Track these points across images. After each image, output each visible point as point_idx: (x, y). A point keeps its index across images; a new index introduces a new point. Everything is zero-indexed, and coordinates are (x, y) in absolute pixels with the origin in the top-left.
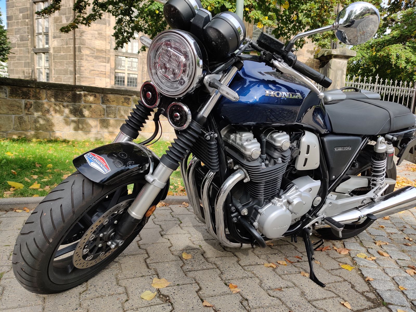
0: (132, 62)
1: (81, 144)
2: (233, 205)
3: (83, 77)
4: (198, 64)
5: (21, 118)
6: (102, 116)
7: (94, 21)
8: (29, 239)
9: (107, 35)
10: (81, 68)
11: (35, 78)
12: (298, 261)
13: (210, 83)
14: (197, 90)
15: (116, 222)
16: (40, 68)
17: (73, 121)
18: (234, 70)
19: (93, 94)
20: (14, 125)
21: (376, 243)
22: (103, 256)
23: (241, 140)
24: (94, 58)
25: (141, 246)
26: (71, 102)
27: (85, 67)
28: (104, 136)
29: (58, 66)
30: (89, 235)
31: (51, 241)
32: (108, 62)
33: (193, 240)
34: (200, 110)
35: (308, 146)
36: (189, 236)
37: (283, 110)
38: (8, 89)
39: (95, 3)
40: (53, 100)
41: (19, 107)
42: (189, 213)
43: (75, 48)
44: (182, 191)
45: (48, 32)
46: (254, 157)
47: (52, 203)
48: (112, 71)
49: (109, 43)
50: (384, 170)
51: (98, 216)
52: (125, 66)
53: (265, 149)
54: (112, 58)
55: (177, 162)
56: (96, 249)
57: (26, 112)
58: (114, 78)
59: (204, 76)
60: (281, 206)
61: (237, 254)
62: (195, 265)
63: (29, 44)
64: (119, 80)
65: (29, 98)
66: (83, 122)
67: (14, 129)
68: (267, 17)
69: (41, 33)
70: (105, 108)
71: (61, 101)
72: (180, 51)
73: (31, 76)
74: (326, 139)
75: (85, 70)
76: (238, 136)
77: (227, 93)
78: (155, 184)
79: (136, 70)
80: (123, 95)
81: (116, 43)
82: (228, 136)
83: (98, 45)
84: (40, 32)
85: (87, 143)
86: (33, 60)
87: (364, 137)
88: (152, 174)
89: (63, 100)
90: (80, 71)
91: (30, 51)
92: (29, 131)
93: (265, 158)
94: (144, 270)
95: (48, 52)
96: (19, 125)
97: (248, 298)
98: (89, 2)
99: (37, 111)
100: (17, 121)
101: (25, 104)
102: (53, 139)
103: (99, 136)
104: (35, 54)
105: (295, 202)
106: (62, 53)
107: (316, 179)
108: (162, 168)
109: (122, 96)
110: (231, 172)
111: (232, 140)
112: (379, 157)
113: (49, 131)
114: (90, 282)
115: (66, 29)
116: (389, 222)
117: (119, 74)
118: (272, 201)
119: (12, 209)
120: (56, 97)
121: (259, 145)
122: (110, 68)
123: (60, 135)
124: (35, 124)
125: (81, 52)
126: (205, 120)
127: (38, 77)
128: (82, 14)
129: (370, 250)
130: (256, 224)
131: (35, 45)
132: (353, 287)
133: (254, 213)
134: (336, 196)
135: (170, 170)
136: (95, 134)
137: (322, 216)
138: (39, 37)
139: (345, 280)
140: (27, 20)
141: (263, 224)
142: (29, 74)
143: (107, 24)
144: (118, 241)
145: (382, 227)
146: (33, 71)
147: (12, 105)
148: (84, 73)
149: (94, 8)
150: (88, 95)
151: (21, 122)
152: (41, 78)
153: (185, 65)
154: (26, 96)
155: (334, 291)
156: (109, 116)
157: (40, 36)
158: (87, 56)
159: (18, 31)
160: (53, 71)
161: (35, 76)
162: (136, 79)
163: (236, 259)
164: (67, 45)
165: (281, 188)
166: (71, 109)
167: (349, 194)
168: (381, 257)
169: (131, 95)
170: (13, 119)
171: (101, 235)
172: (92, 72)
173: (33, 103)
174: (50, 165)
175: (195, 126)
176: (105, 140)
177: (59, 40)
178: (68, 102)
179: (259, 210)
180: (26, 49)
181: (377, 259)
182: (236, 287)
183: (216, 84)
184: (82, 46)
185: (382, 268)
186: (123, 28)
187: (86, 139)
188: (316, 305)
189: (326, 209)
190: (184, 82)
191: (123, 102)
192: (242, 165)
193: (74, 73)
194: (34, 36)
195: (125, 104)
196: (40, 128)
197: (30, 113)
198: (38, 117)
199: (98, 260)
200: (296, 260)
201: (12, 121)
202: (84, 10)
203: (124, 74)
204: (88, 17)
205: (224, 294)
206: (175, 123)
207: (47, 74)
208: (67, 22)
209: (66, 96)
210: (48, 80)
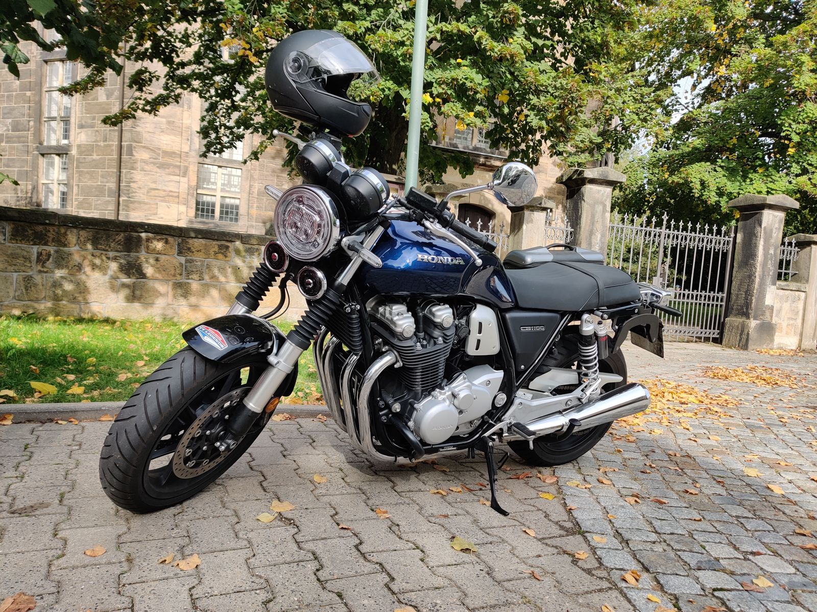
0: (230, 175)
1: (137, 325)
2: (382, 399)
3: (135, 201)
4: (335, 224)
5: (28, 279)
6: (178, 276)
7: (165, 106)
8: (130, 425)
9: (184, 126)
10: (132, 184)
11: (38, 201)
12: (481, 489)
13: (349, 245)
14: (333, 253)
15: (227, 417)
16: (50, 182)
17: (124, 285)
18: (380, 230)
19: (164, 237)
20: (15, 291)
21: (599, 470)
22: (207, 466)
23: (391, 313)
24: (158, 167)
25: (254, 468)
26: (121, 252)
27: (140, 183)
28: (180, 312)
29: (86, 180)
30: (195, 430)
31: (155, 428)
32: (185, 174)
33: (330, 462)
34: (339, 276)
35: (480, 324)
36: (325, 457)
37: (448, 277)
38: (8, 228)
39: (169, 75)
40: (89, 246)
41: (27, 259)
42: (327, 429)
43: (121, 147)
44: (317, 399)
45: (69, 117)
46: (406, 335)
47: (158, 383)
48: (191, 191)
49: (188, 140)
50: (595, 358)
51: (203, 409)
52: (216, 183)
53: (421, 326)
54: (193, 169)
55: (308, 340)
56: (200, 452)
57: (39, 268)
58: (195, 205)
59: (342, 238)
60: (444, 400)
61: (393, 479)
62: (331, 490)
63: (30, 138)
64: (204, 209)
65: (46, 244)
66: (143, 287)
67: (14, 298)
68: (472, 114)
69: (56, 118)
70: (183, 262)
71: (104, 250)
72: (314, 209)
73: (31, 198)
74: (508, 315)
75: (140, 188)
76: (388, 308)
77: (368, 258)
78: (280, 366)
79: (237, 190)
80: (217, 240)
81: (205, 145)
82: (375, 309)
83: (165, 142)
84: (52, 116)
85: (149, 325)
86: (35, 167)
87: (563, 314)
88: (276, 354)
89: (107, 248)
90: (128, 190)
91: (31, 149)
92: (43, 301)
93: (422, 337)
94: (260, 493)
95: (67, 154)
96: (24, 290)
97: (400, 523)
98: (157, 74)
99: (59, 266)
100: (22, 283)
101: (38, 253)
102: (86, 316)
103: (170, 313)
104: (40, 156)
105: (462, 395)
106: (95, 157)
107: (497, 369)
108: (289, 347)
109: (215, 243)
110: (379, 354)
111: (381, 314)
112: (586, 341)
113: (79, 303)
114: (186, 504)
115: (113, 120)
116: (634, 445)
117: (205, 197)
118: (433, 393)
119: (51, 420)
120: (95, 242)
121: (412, 320)
122: (186, 186)
123: (98, 310)
124: (53, 289)
125: (132, 155)
126: (345, 288)
127: (43, 199)
128: (143, 94)
129: (588, 478)
130: (411, 424)
131: (42, 139)
132: (547, 516)
133: (408, 410)
134: (531, 395)
135: (299, 350)
136: (164, 308)
137: (508, 421)
138: (50, 125)
139: (539, 510)
140: (28, 93)
141: (420, 424)
142: (27, 193)
143: (186, 107)
144: (229, 441)
145: (619, 451)
146: (35, 188)
147: (14, 256)
148: (137, 194)
149: (167, 84)
150: (154, 239)
151: (29, 285)
152: (49, 200)
153: (319, 226)
154: (40, 239)
155: (520, 519)
156: (190, 277)
157: (53, 124)
158: (145, 162)
159: (8, 113)
160: (75, 189)
161: (38, 198)
162: (237, 207)
163: (391, 484)
164: (105, 140)
165: (444, 377)
166: (121, 263)
167: (551, 393)
168: (601, 485)
169: (231, 241)
170: (15, 280)
171: (208, 432)
172: (153, 193)
173: (52, 252)
174: (93, 360)
175: (331, 295)
176: (181, 320)
177: (90, 132)
178: (117, 251)
179: (416, 406)
180: (23, 146)
181: (594, 487)
182: (385, 513)
183: (356, 246)
184: (134, 144)
185: (595, 497)
186: (218, 120)
187: (146, 318)
188: (490, 532)
189: (514, 411)
190: (319, 245)
191: (216, 253)
192: (393, 347)
193: (117, 194)
194: (40, 122)
195: (220, 256)
196: (62, 296)
197: (45, 270)
198: (62, 277)
199: (200, 471)
200: (478, 487)
201: (12, 284)
202: (149, 88)
203: (213, 198)
204: (155, 100)
205: (369, 519)
206: (307, 291)
207: (63, 193)
208: (107, 99)
209: (114, 240)
210: (63, 206)
